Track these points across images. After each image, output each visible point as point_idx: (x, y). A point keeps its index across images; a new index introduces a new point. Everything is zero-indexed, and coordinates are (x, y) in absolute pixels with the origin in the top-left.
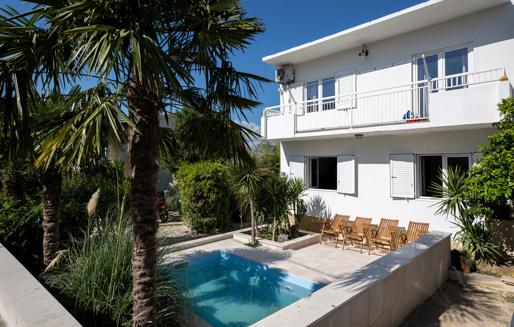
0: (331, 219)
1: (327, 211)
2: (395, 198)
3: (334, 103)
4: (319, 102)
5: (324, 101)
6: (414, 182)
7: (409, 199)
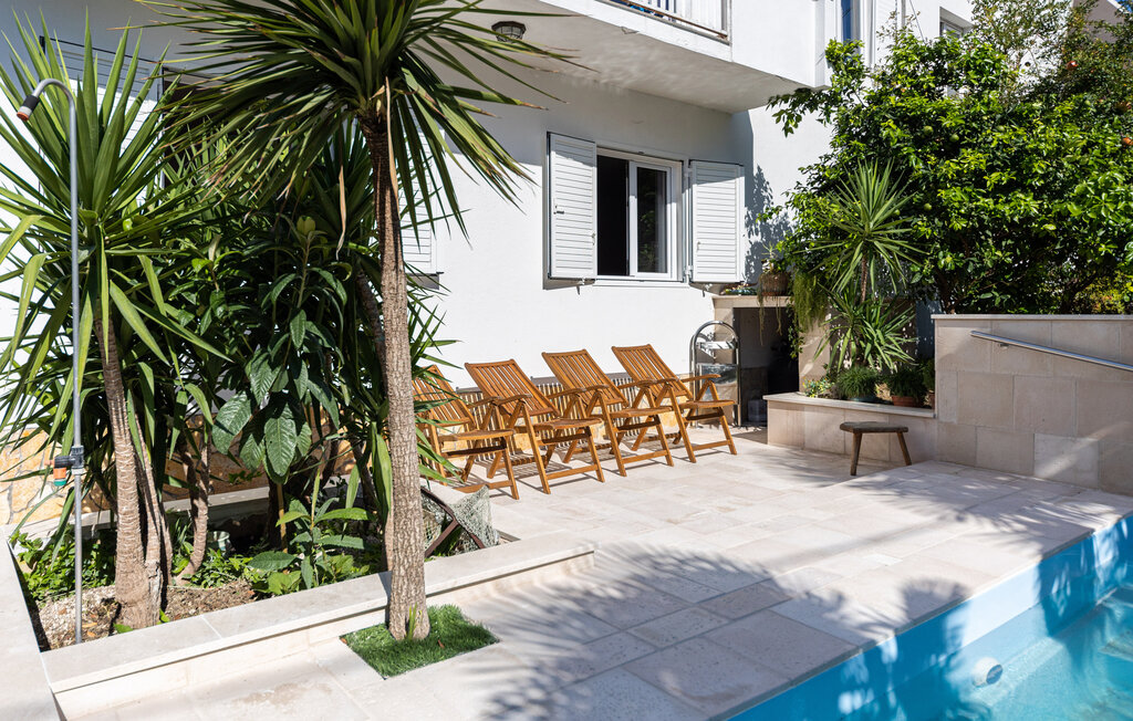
6: (595, 231)
7: (587, 281)
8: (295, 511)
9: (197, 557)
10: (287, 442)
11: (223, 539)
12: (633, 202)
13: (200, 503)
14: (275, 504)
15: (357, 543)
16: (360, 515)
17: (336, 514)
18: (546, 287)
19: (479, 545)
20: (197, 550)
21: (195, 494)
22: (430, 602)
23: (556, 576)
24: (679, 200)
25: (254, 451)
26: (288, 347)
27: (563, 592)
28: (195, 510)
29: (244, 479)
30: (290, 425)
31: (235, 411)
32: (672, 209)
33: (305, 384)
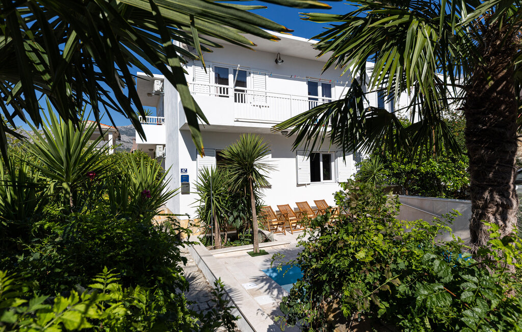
2: (299, 185)
6: (310, 172)
7: (308, 184)
8: (241, 234)
9: (225, 242)
10: (239, 223)
11: (229, 239)
12: (321, 163)
13: (226, 233)
14: (237, 233)
15: (250, 240)
16: (251, 235)
17: (247, 235)
18: (297, 186)
19: (271, 241)
20: (225, 240)
21: (225, 231)
22: (260, 249)
23: (283, 247)
24: (334, 161)
25: (234, 224)
26: (238, 209)
27: (283, 249)
28: (225, 234)
29: (232, 229)
30: (239, 220)
31: (231, 219)
32: (333, 164)
33: (241, 214)
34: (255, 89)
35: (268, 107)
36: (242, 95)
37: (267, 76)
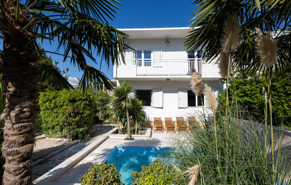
0: (149, 120)
1: (147, 117)
2: (179, 108)
3: (150, 62)
4: (142, 61)
5: (145, 60)
6: (187, 101)
7: (185, 108)
12: (196, 96)
32: (205, 97)
34: (155, 59)
35: (162, 67)
36: (149, 62)
37: (162, 51)
